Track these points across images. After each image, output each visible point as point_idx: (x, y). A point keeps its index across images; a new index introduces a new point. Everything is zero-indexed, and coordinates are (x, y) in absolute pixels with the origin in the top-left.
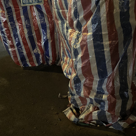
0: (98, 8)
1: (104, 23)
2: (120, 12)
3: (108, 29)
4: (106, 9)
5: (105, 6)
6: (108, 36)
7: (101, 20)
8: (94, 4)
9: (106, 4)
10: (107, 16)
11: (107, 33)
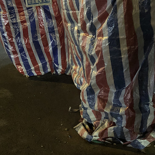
0: (114, 9)
1: (121, 26)
2: (140, 13)
3: (126, 33)
4: (124, 10)
5: (122, 5)
6: (126, 40)
7: (118, 22)
8: (111, 3)
9: (124, 4)
10: (125, 18)
11: (125, 37)
